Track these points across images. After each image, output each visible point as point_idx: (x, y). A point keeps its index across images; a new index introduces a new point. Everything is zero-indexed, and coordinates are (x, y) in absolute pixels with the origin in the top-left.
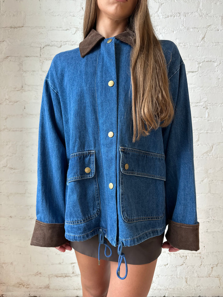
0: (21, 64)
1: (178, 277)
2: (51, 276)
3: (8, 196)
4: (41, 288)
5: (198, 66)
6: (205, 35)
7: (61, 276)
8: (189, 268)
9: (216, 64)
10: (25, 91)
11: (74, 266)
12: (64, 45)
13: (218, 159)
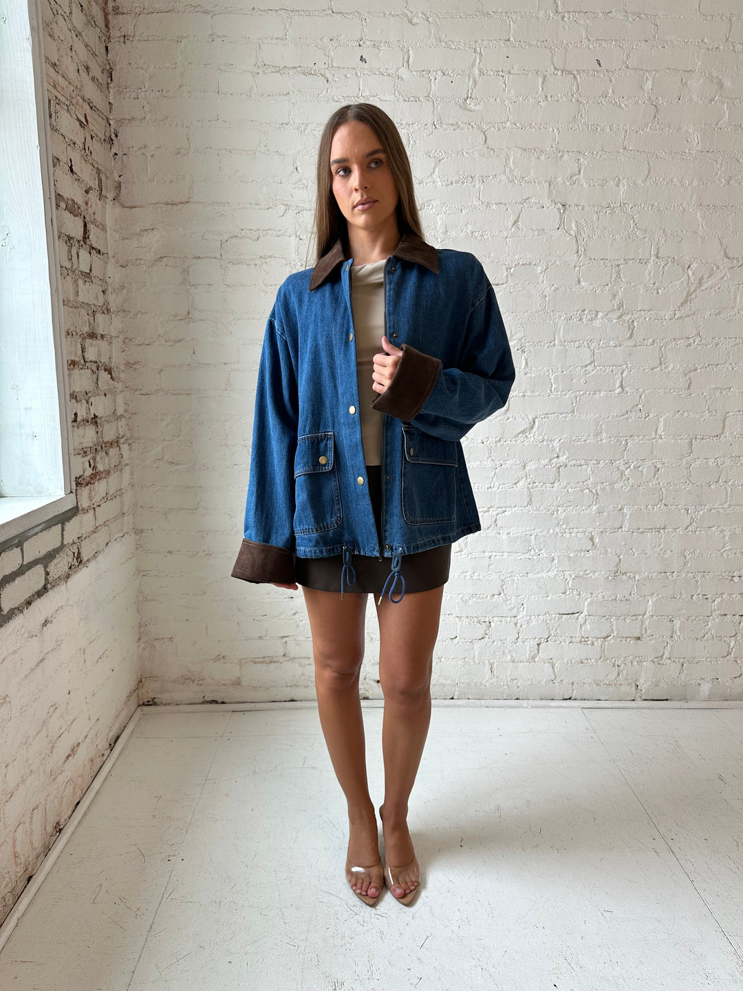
0: (186, 271)
1: (476, 661)
2: (243, 662)
3: (165, 514)
4: (224, 685)
5: (506, 273)
6: (518, 218)
7: (262, 662)
8: (495, 644)
9: (539, 269)
10: (194, 322)
11: (286, 642)
12: (264, 236)
13: (545, 443)
